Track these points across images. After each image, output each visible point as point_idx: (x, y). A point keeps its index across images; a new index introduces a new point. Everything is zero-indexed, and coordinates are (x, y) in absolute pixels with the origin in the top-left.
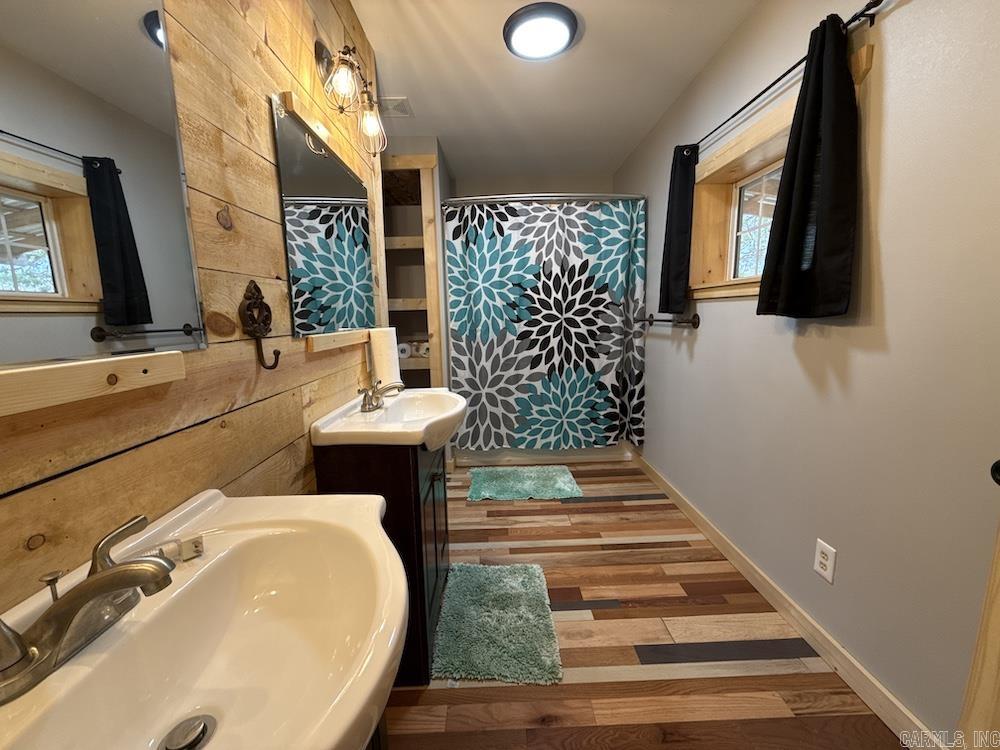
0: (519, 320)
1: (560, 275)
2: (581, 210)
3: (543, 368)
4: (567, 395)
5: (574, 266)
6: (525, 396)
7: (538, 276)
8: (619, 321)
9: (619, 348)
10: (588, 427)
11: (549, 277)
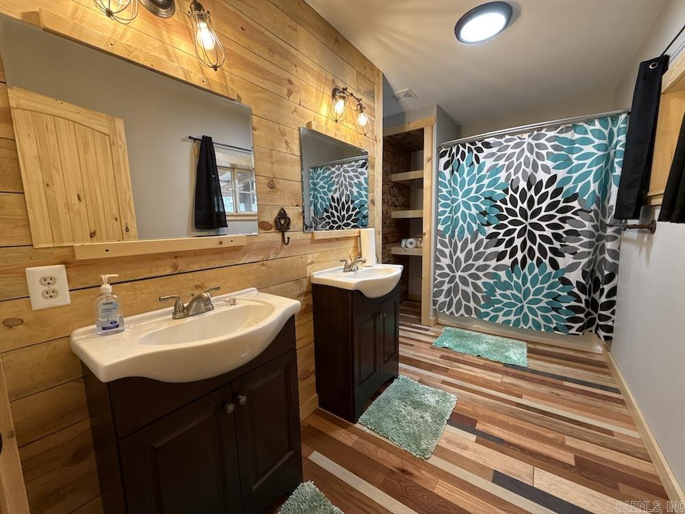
0: (489, 224)
1: (526, 188)
2: (551, 134)
3: (507, 261)
4: (529, 285)
5: (541, 181)
6: (491, 281)
7: (506, 191)
8: (588, 226)
9: (587, 250)
10: (549, 314)
11: (516, 191)
